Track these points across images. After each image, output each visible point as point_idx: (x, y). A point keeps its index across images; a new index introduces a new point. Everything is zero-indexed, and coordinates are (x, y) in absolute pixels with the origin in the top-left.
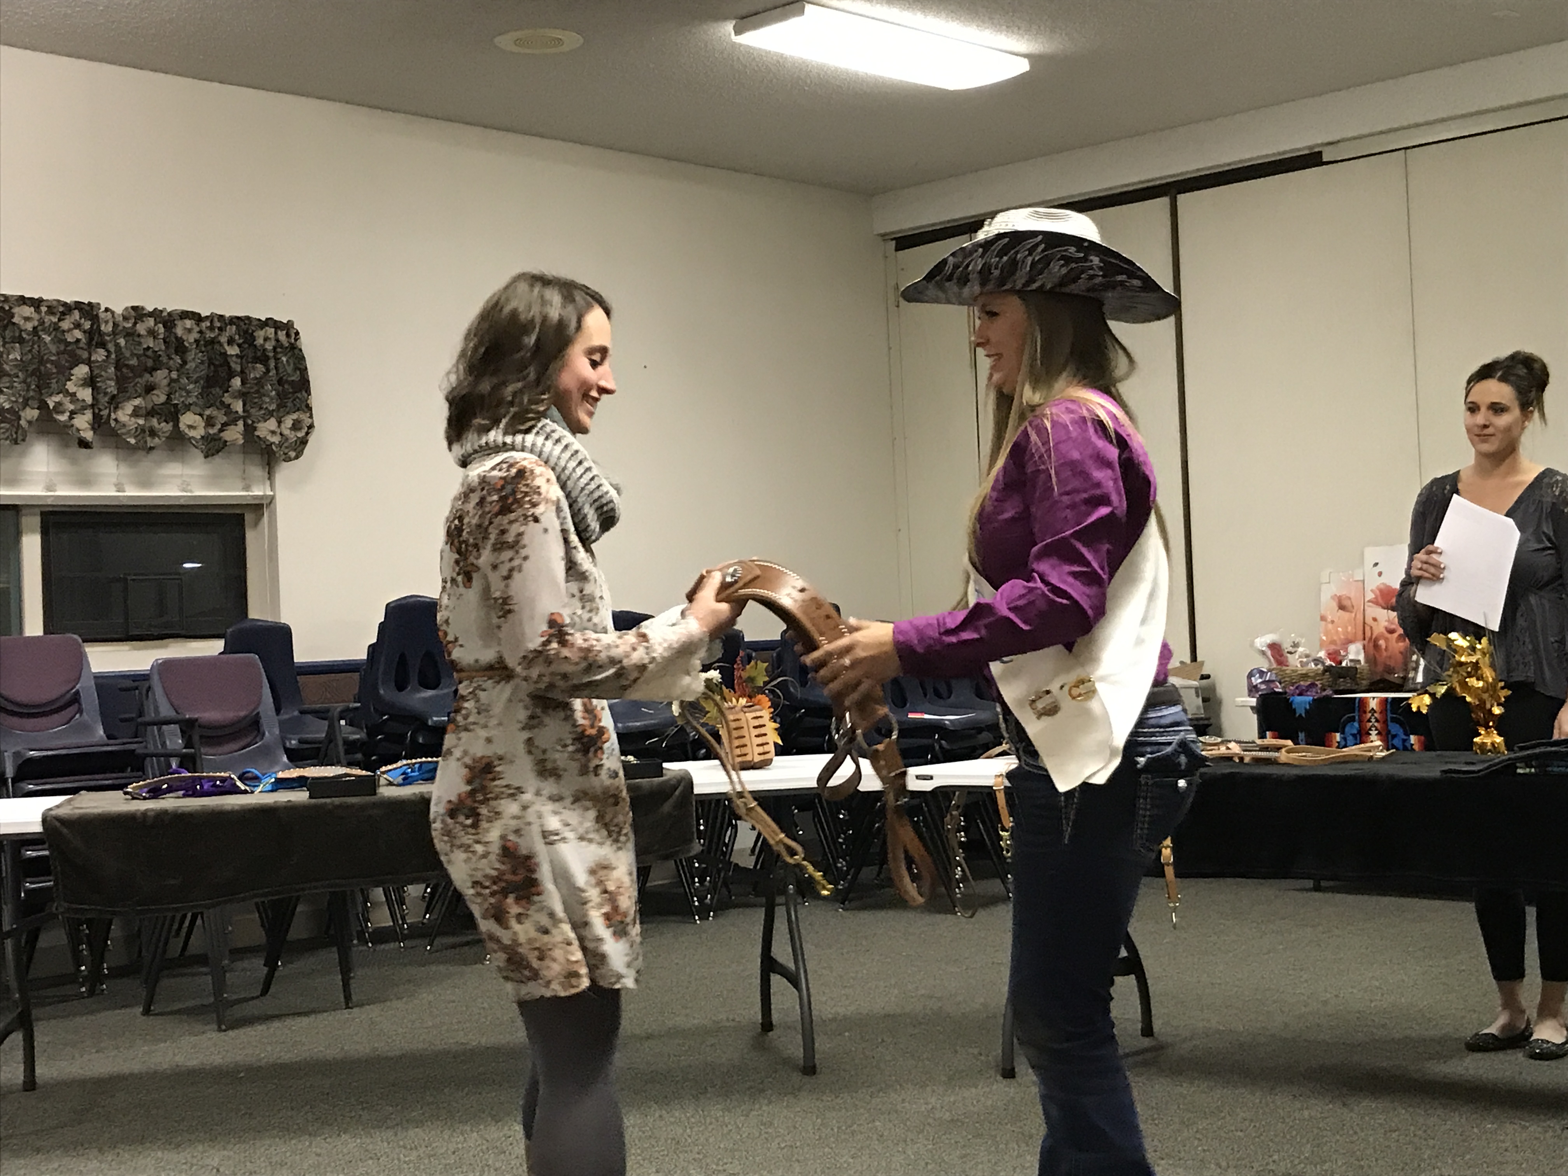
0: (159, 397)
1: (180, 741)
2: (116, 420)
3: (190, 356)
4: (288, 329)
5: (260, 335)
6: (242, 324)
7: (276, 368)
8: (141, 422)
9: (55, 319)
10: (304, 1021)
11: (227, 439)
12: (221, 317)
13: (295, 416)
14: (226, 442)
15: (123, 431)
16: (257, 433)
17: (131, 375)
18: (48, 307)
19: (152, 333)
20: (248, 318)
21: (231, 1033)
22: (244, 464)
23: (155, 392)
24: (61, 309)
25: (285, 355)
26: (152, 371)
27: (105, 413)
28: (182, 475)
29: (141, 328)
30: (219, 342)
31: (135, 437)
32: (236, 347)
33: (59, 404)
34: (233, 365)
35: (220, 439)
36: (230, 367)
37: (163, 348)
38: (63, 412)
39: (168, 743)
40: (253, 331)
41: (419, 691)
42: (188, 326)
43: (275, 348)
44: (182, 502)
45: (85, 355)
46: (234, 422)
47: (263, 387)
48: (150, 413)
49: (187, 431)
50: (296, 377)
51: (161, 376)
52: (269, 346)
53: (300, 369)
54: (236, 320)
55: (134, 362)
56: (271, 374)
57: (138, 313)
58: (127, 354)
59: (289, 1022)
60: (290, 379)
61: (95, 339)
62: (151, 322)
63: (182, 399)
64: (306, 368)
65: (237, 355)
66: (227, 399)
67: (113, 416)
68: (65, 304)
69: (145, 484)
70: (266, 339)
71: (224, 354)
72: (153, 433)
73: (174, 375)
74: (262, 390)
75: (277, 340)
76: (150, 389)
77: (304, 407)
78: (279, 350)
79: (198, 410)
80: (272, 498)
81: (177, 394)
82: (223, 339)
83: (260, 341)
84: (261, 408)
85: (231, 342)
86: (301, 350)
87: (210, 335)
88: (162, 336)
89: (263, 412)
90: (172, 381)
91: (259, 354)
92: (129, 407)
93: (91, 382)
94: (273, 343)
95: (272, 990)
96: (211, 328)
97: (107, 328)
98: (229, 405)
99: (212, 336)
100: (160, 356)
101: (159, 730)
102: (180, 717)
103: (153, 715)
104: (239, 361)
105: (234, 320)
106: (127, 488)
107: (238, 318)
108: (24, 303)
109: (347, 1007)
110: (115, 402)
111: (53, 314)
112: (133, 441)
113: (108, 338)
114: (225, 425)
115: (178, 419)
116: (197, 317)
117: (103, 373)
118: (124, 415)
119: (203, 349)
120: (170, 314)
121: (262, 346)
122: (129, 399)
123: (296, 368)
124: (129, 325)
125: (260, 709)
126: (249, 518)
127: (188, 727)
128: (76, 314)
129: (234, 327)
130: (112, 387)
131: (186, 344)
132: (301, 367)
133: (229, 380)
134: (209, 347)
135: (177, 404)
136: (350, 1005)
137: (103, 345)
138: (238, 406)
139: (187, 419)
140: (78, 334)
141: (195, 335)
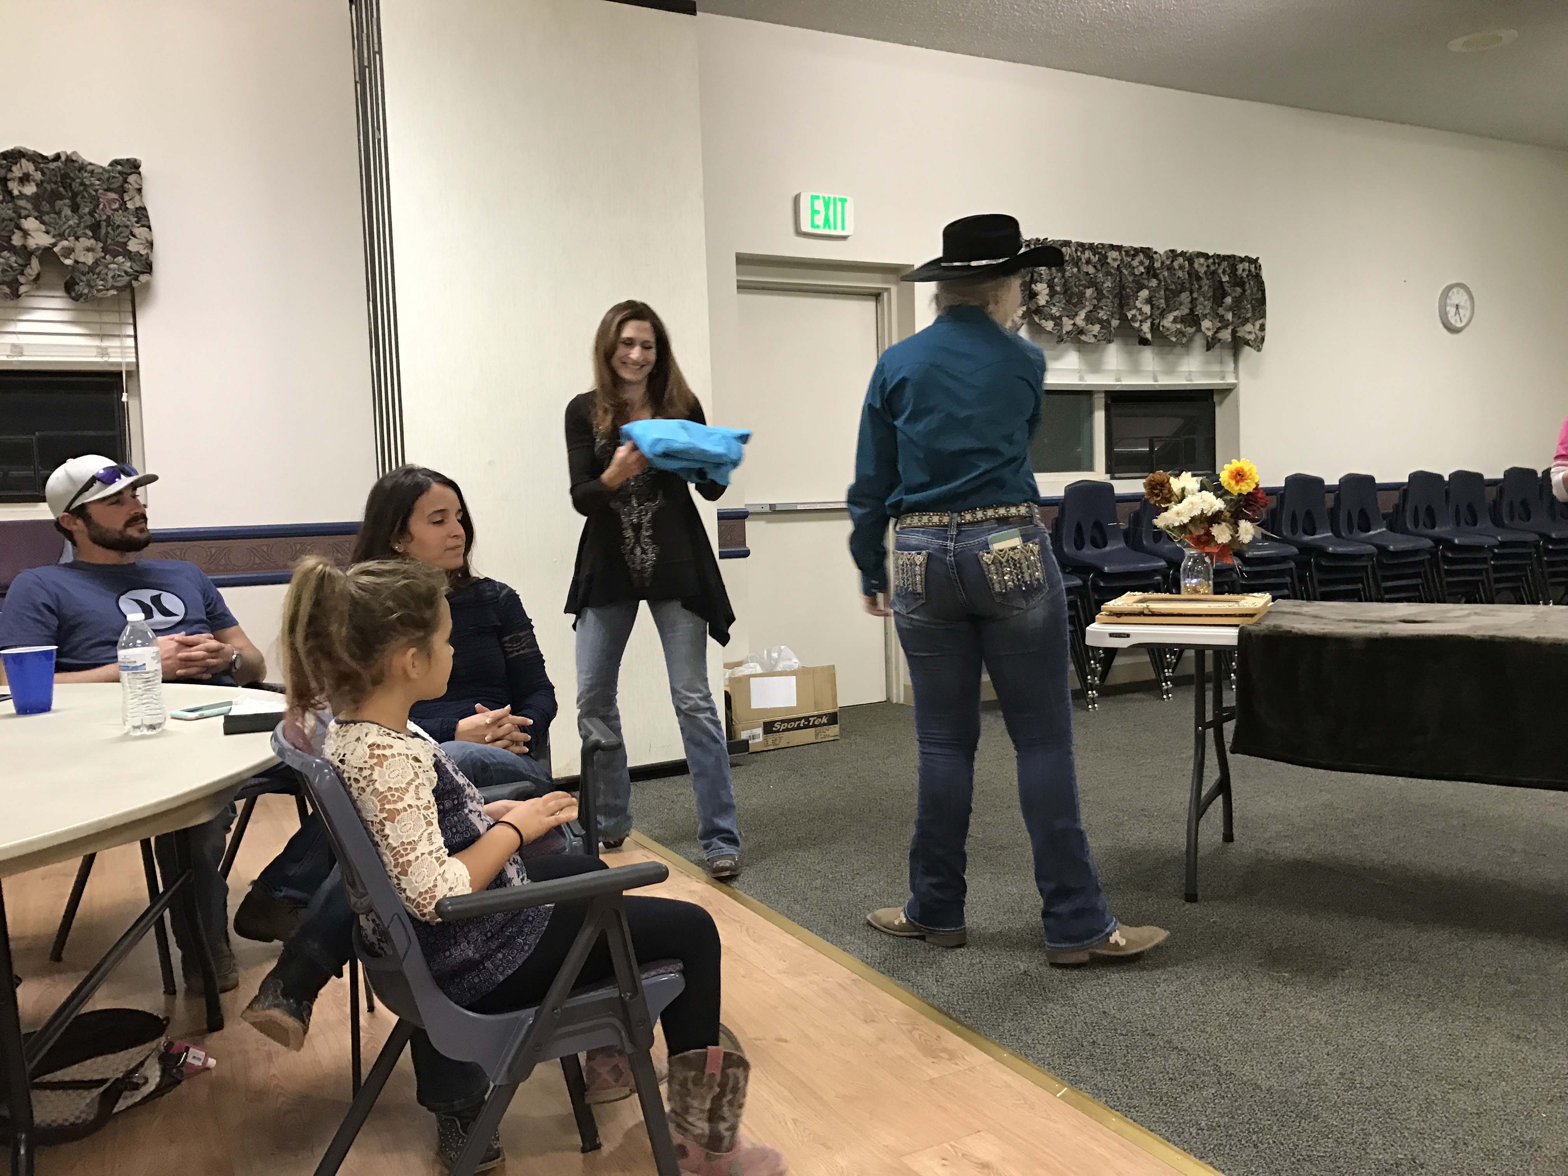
0: (1187, 310)
2: (1164, 326)
3: (1203, 282)
4: (1254, 264)
5: (1240, 267)
6: (1230, 260)
7: (1249, 290)
8: (1177, 326)
9: (1129, 260)
11: (1220, 338)
12: (1219, 256)
13: (1261, 322)
14: (1220, 340)
15: (1168, 333)
16: (1238, 334)
17: (1171, 295)
18: (1125, 251)
19: (1181, 267)
20: (1234, 256)
22: (1224, 357)
23: (1184, 306)
24: (1132, 252)
25: (1254, 281)
26: (1182, 292)
27: (1158, 321)
28: (1189, 367)
29: (1176, 264)
30: (1218, 272)
31: (1174, 337)
32: (1227, 275)
33: (1134, 316)
34: (1226, 288)
35: (1217, 338)
36: (1224, 290)
37: (1187, 277)
38: (1136, 321)
40: (1237, 265)
42: (1201, 262)
43: (1247, 276)
44: (1186, 388)
45: (1146, 282)
46: (1226, 327)
47: (1242, 302)
48: (1183, 320)
49: (1206, 331)
50: (1259, 296)
51: (1185, 297)
52: (1245, 275)
53: (1261, 290)
54: (1227, 258)
55: (1173, 287)
56: (1246, 294)
57: (1173, 254)
58: (1169, 282)
60: (1256, 297)
61: (1151, 272)
62: (1181, 259)
63: (1201, 311)
64: (1264, 289)
65: (1227, 281)
66: (1221, 311)
67: (1162, 323)
68: (1135, 249)
69: (1169, 374)
70: (1243, 270)
71: (1221, 282)
72: (1183, 334)
73: (1195, 295)
74: (1241, 305)
75: (1250, 271)
76: (1181, 305)
78: (1251, 277)
79: (1210, 318)
80: (1237, 385)
81: (1197, 308)
82: (1220, 271)
83: (1240, 272)
85: (1224, 272)
86: (1262, 278)
87: (1212, 268)
88: (1187, 269)
89: (1242, 319)
90: (1193, 299)
91: (1240, 280)
92: (1171, 317)
93: (1149, 301)
94: (1247, 272)
96: (1214, 263)
97: (1157, 265)
98: (1223, 316)
99: (1214, 268)
100: (1185, 283)
104: (1229, 285)
107: (1229, 257)
108: (1113, 249)
110: (1163, 315)
111: (1129, 256)
112: (1174, 339)
113: (1158, 271)
114: (1219, 330)
115: (1200, 324)
116: (1206, 256)
117: (1156, 295)
118: (1167, 322)
119: (1210, 277)
120: (1191, 254)
121: (1241, 274)
122: (1170, 312)
123: (1259, 290)
124: (1168, 262)
126: (1219, 398)
128: (1141, 256)
129: (1225, 263)
130: (1161, 304)
131: (1201, 274)
132: (1262, 288)
133: (1224, 298)
134: (1213, 277)
138: (1229, 316)
139: (1206, 324)
140: (1142, 269)
141: (1205, 268)
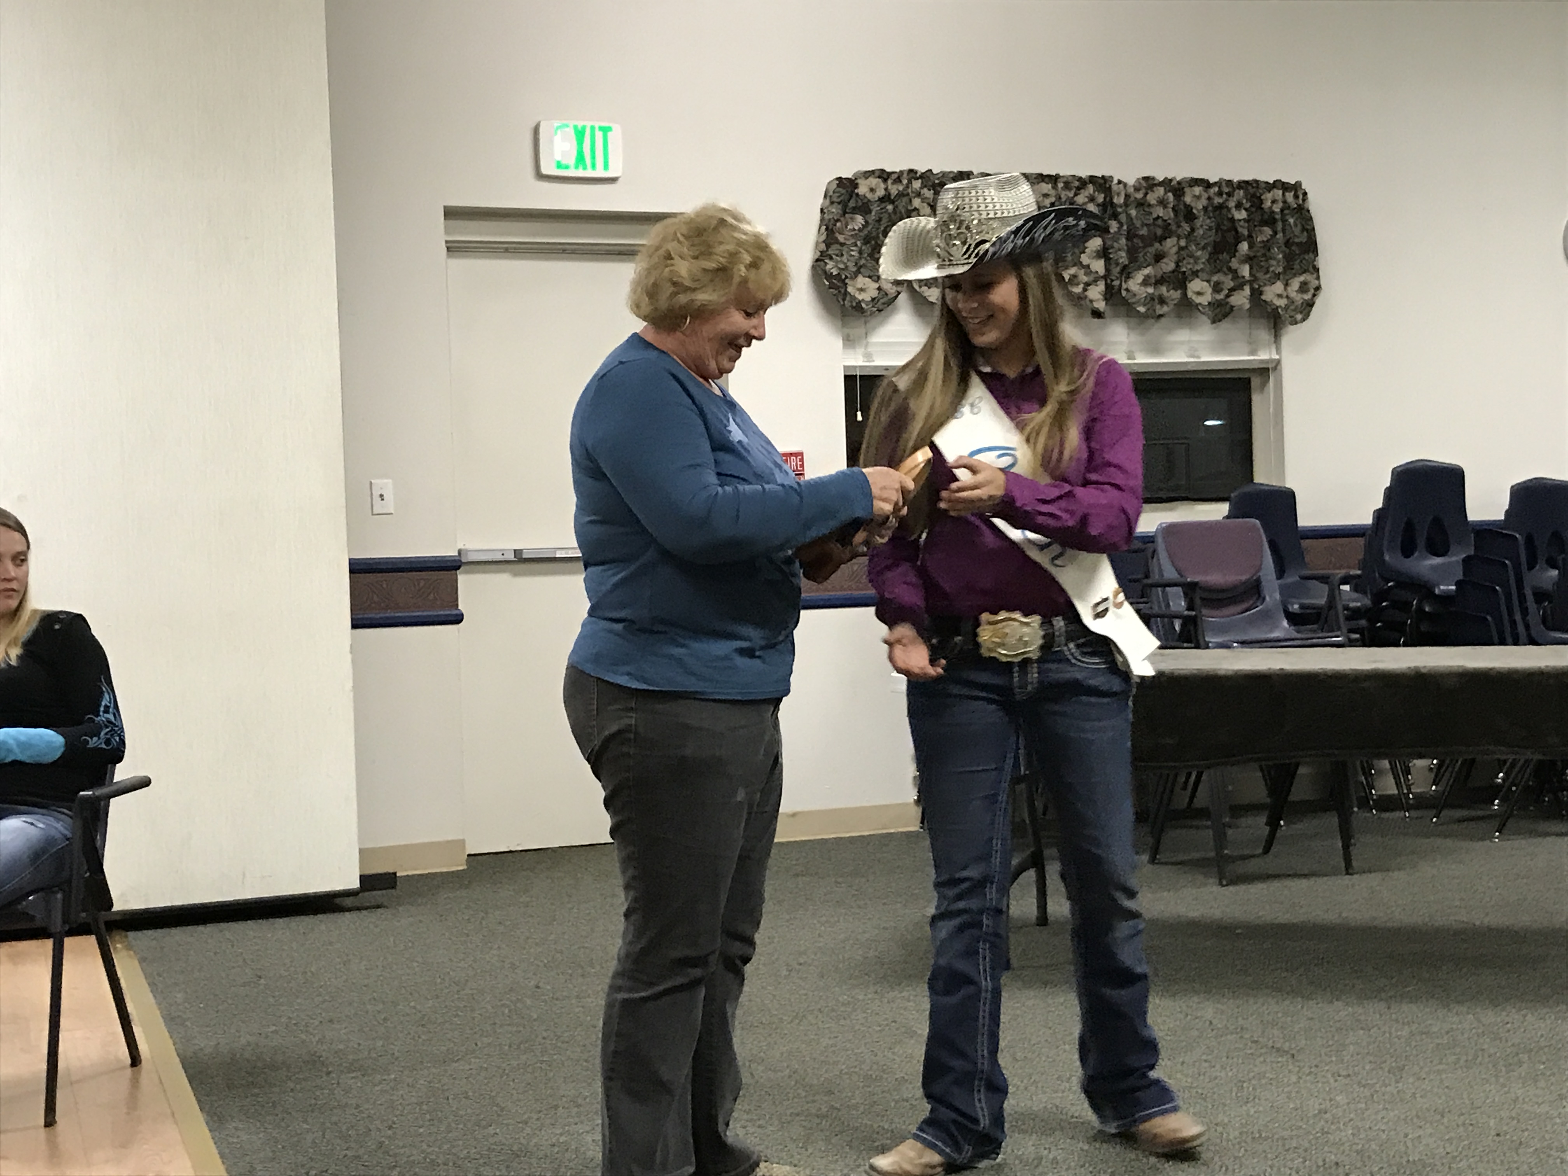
0: (1168, 265)
1: (1183, 603)
2: (1127, 290)
3: (1198, 223)
4: (1296, 191)
5: (1268, 197)
6: (1250, 188)
7: (1284, 231)
8: (1150, 290)
9: (1071, 194)
10: (1304, 883)
11: (1233, 304)
12: (1229, 183)
13: (1302, 278)
14: (1232, 307)
15: (1133, 300)
16: (1263, 297)
17: (1141, 245)
18: (1065, 183)
19: (1162, 202)
20: (1256, 181)
21: (1231, 888)
22: (1250, 328)
23: (1165, 260)
24: (1077, 184)
25: (1292, 217)
26: (1162, 239)
27: (1116, 283)
28: (1189, 342)
29: (1152, 198)
30: (1227, 207)
31: (1144, 305)
32: (1244, 212)
33: (1074, 276)
34: (1240, 230)
35: (1227, 303)
36: (1237, 232)
37: (1172, 215)
38: (1078, 284)
39: (1171, 604)
40: (1261, 195)
41: (1425, 558)
42: (1197, 194)
43: (1282, 210)
44: (1189, 368)
46: (1239, 287)
47: (1269, 250)
48: (1160, 281)
49: (1194, 297)
50: (1303, 238)
51: (1170, 244)
52: (1277, 208)
53: (1307, 230)
54: (1244, 185)
55: (1144, 232)
56: (1278, 236)
57: (1149, 183)
58: (1138, 224)
59: (1289, 882)
60: (1296, 240)
61: (1108, 211)
62: (1161, 191)
63: (1189, 267)
64: (1314, 229)
65: (1244, 219)
66: (1234, 263)
67: (1124, 286)
68: (1080, 179)
69: (1156, 350)
70: (1273, 202)
71: (1232, 220)
72: (1162, 301)
73: (1183, 243)
74: (1268, 254)
75: (1285, 202)
76: (1159, 258)
77: (1311, 269)
78: (1286, 212)
79: (1205, 276)
80: (1278, 362)
81: (1185, 262)
82: (1232, 204)
83: (1267, 204)
84: (1267, 272)
85: (1239, 206)
86: (1308, 211)
87: (1218, 200)
88: (1171, 205)
89: (1268, 276)
90: (1181, 249)
91: (1266, 217)
92: (1139, 277)
93: (1104, 253)
94: (1280, 205)
95: (1274, 849)
96: (1220, 194)
97: (1119, 200)
98: (1236, 270)
99: (1221, 201)
100: (1169, 224)
101: (1163, 592)
102: (1182, 580)
103: (1157, 577)
104: (1246, 225)
105: (1243, 184)
106: (1137, 355)
107: (1247, 182)
108: (1043, 181)
109: (1347, 873)
110: (1126, 272)
111: (1070, 189)
112: (1142, 309)
113: (1119, 210)
114: (1232, 290)
115: (1186, 286)
116: (1206, 184)
117: (1115, 244)
118: (1135, 284)
119: (1211, 215)
120: (1179, 183)
121: (1271, 208)
122: (1140, 268)
123: (1304, 229)
124: (1139, 196)
125: (1261, 574)
126: (1255, 382)
127: (1190, 589)
128: (1091, 188)
129: (1242, 192)
130: (1123, 257)
131: (1195, 211)
132: (1308, 227)
133: (1237, 245)
134: (1218, 212)
135: (1184, 272)
136: (1350, 871)
137: (1115, 216)
138: (1245, 271)
139: (1195, 285)
141: (1204, 202)
